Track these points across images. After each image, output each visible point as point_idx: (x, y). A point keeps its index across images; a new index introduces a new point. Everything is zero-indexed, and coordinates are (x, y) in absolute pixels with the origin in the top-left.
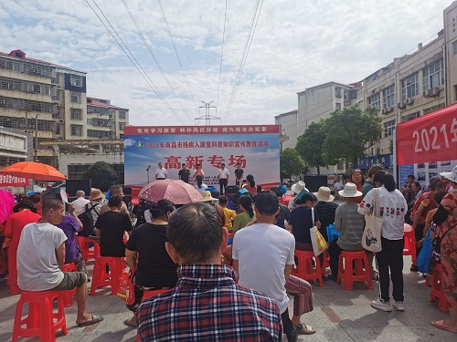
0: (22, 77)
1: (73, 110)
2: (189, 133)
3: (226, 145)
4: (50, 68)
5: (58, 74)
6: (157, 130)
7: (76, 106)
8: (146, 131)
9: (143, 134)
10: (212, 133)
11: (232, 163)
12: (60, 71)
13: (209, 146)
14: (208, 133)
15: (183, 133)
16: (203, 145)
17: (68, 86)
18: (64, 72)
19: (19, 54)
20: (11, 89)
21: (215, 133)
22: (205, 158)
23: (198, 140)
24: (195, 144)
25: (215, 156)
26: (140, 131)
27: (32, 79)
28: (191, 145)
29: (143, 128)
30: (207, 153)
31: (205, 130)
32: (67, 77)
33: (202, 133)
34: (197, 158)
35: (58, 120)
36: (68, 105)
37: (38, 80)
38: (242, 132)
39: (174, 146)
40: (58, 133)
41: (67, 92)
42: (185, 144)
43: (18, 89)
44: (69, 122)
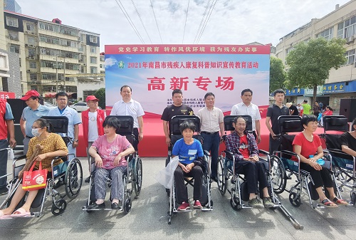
0: (59, 36)
1: (91, 57)
2: (173, 53)
3: (213, 65)
4: (76, 30)
5: (82, 35)
6: (139, 49)
7: (93, 55)
8: (128, 49)
9: (125, 52)
10: (199, 52)
11: (219, 85)
12: (83, 33)
13: (195, 66)
14: (194, 53)
15: (167, 53)
16: (188, 65)
17: (89, 43)
18: (86, 33)
19: (57, 21)
20: (53, 43)
21: (203, 53)
22: (191, 80)
23: (183, 59)
24: (180, 65)
25: (201, 78)
26: (121, 50)
27: (66, 37)
28: (176, 65)
29: (125, 46)
30: (192, 74)
31: (191, 49)
32: (88, 37)
33: (188, 53)
34: (182, 79)
35: (82, 64)
36: (89, 55)
37: (69, 38)
38: (231, 52)
39: (157, 66)
40: (82, 71)
41: (88, 46)
42: (170, 65)
43: (58, 43)
44: (89, 65)
